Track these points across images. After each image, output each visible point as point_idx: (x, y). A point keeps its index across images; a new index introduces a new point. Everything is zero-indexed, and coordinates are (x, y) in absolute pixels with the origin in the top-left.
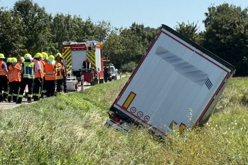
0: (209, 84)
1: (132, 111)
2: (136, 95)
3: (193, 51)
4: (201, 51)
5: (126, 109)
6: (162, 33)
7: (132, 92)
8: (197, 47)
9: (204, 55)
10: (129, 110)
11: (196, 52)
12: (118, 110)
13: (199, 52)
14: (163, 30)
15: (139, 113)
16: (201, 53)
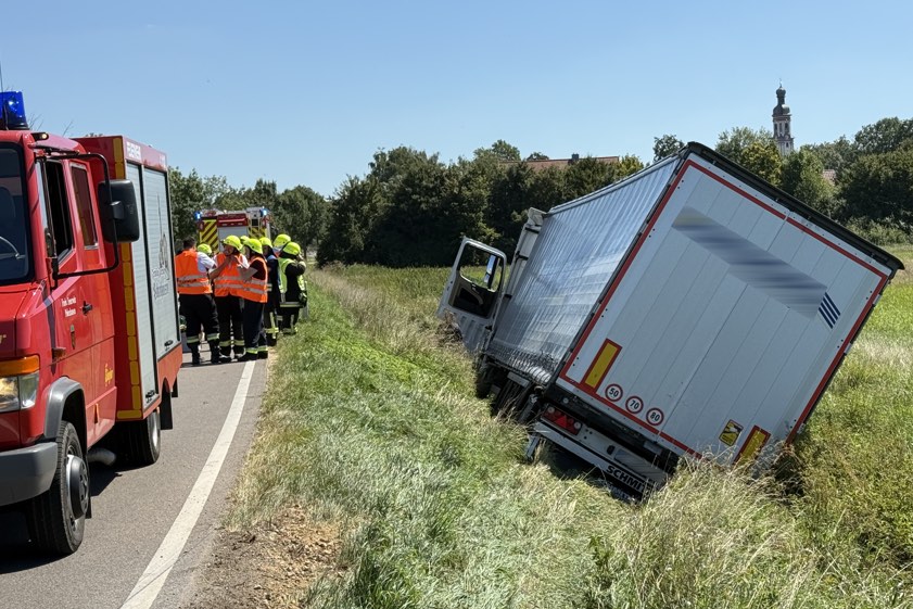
0: (830, 312)
1: (612, 397)
2: (619, 348)
3: (782, 216)
4: (806, 217)
5: (592, 391)
6: (690, 167)
7: (607, 341)
8: (793, 205)
9: (813, 228)
10: (601, 392)
11: (790, 220)
12: (571, 396)
13: (799, 219)
14: (692, 157)
15: (631, 402)
16: (806, 223)
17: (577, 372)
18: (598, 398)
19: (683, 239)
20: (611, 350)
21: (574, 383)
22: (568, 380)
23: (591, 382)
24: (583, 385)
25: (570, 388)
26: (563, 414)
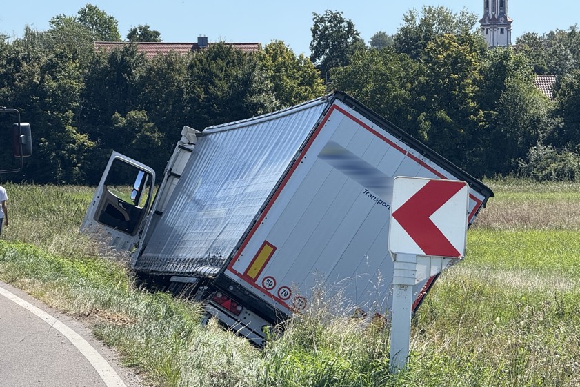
1: (267, 286)
2: (275, 249)
3: (404, 152)
4: (422, 153)
5: (252, 281)
6: (335, 110)
8: (413, 143)
11: (410, 155)
12: (236, 284)
14: (337, 102)
15: (282, 291)
16: (422, 158)
17: (240, 266)
18: (257, 286)
19: (327, 165)
20: (268, 250)
21: (238, 274)
22: (234, 272)
23: (252, 274)
24: (245, 276)
25: (235, 278)
26: (228, 299)
